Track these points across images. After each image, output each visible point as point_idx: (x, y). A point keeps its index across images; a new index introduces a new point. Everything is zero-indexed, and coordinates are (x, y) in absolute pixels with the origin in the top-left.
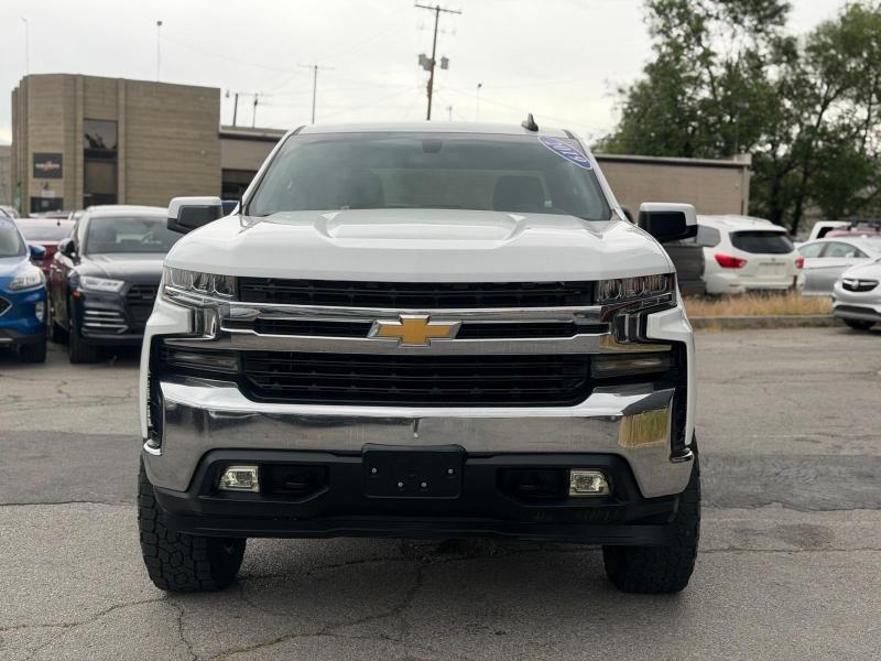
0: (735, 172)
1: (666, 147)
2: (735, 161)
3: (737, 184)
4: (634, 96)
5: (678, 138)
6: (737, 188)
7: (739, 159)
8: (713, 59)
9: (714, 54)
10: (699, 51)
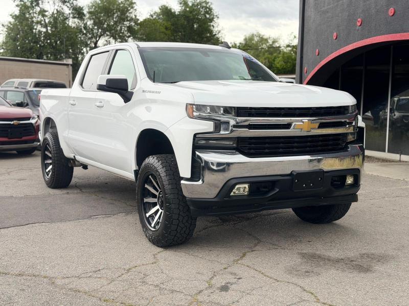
0: (65, 67)
1: (30, 54)
2: (65, 62)
3: (67, 73)
4: (9, 28)
5: (36, 50)
6: (66, 75)
7: (66, 61)
8: (47, 13)
9: (46, 11)
10: (38, 9)
